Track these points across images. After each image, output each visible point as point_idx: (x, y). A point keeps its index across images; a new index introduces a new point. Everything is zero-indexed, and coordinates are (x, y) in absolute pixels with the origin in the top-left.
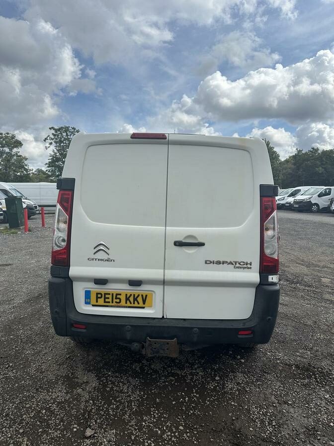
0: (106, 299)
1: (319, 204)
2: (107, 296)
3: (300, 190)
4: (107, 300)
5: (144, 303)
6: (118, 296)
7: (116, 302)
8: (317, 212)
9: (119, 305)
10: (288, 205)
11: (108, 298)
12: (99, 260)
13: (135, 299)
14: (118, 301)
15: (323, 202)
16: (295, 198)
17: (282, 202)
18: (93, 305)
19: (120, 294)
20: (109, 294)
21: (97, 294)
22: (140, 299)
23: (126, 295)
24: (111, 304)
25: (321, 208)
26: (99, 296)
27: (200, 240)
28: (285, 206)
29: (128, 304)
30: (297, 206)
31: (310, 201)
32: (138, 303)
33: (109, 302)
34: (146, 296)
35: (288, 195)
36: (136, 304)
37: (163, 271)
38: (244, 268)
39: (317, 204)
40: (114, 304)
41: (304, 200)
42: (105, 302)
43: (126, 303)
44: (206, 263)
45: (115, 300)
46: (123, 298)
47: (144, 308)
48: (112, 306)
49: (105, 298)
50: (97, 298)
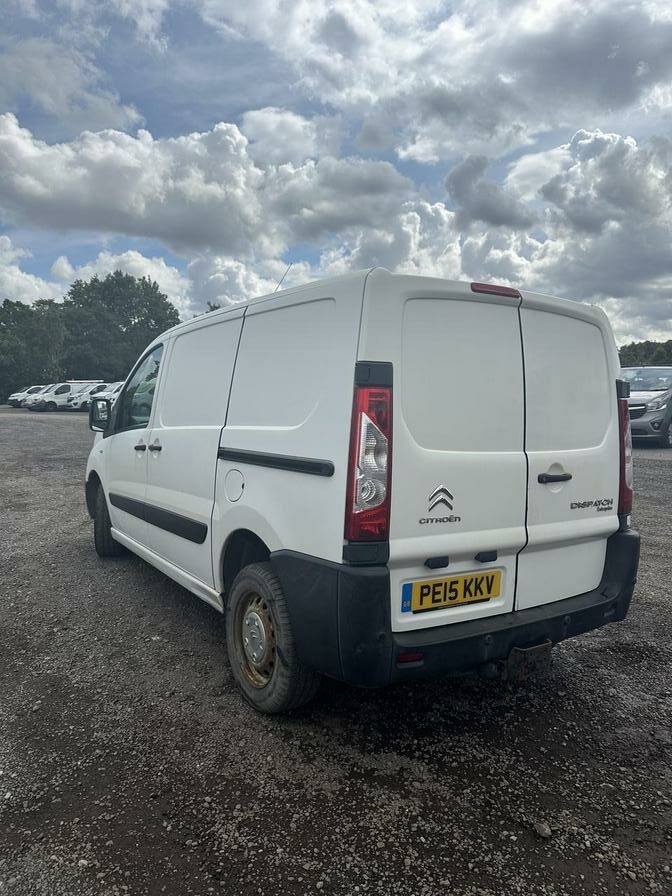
0: (436, 595)
2: (437, 589)
4: (437, 597)
5: (489, 592)
6: (454, 587)
7: (450, 598)
9: (454, 602)
11: (439, 593)
12: (437, 521)
13: (478, 587)
14: (453, 594)
18: (415, 612)
19: (457, 582)
20: (440, 585)
21: (423, 588)
22: (484, 586)
23: (466, 581)
24: (443, 603)
26: (425, 591)
27: (567, 471)
29: (468, 598)
32: (482, 594)
33: (439, 601)
34: (493, 577)
36: (479, 597)
37: (524, 528)
38: (606, 509)
40: (448, 602)
42: (434, 601)
43: (465, 596)
44: (572, 508)
45: (449, 595)
46: (460, 588)
47: (488, 600)
48: (444, 608)
49: (435, 593)
50: (423, 595)
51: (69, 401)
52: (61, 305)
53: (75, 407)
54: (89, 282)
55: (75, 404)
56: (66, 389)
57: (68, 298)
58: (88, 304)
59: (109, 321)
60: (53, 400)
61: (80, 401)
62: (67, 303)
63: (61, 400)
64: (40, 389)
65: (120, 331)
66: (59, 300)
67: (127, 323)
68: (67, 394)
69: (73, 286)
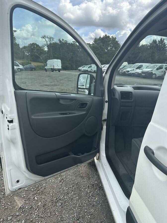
1: (157, 74)
3: (142, 65)
8: (155, 79)
10: (137, 74)
15: (158, 73)
16: (143, 70)
17: (132, 72)
25: (157, 76)
28: (135, 74)
30: (144, 75)
31: (152, 72)
35: (136, 68)
39: (155, 74)
41: (148, 71)
51: (91, 70)
52: (92, 44)
53: (93, 72)
54: (99, 38)
55: (93, 71)
56: (91, 67)
57: (93, 42)
58: (98, 44)
59: (103, 48)
60: (88, 69)
61: (94, 70)
62: (93, 44)
63: (89, 70)
64: (85, 66)
65: (105, 51)
66: (91, 43)
67: (107, 49)
68: (91, 68)
69: (94, 39)
